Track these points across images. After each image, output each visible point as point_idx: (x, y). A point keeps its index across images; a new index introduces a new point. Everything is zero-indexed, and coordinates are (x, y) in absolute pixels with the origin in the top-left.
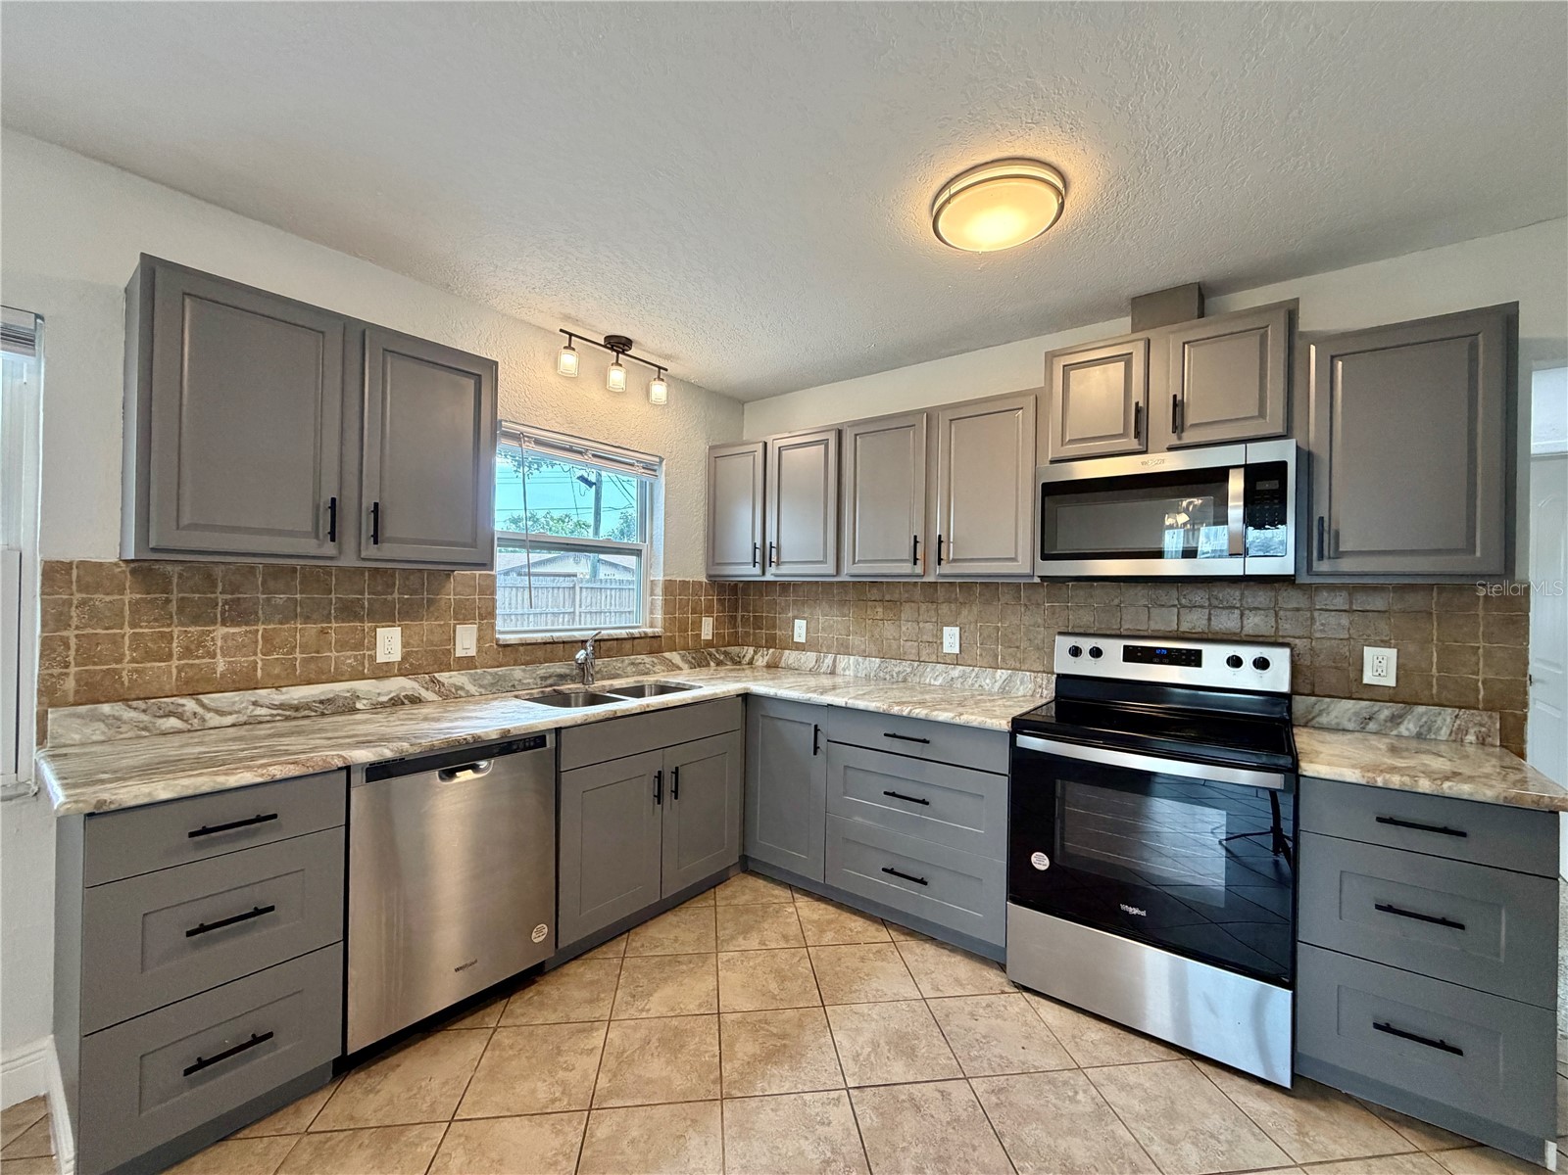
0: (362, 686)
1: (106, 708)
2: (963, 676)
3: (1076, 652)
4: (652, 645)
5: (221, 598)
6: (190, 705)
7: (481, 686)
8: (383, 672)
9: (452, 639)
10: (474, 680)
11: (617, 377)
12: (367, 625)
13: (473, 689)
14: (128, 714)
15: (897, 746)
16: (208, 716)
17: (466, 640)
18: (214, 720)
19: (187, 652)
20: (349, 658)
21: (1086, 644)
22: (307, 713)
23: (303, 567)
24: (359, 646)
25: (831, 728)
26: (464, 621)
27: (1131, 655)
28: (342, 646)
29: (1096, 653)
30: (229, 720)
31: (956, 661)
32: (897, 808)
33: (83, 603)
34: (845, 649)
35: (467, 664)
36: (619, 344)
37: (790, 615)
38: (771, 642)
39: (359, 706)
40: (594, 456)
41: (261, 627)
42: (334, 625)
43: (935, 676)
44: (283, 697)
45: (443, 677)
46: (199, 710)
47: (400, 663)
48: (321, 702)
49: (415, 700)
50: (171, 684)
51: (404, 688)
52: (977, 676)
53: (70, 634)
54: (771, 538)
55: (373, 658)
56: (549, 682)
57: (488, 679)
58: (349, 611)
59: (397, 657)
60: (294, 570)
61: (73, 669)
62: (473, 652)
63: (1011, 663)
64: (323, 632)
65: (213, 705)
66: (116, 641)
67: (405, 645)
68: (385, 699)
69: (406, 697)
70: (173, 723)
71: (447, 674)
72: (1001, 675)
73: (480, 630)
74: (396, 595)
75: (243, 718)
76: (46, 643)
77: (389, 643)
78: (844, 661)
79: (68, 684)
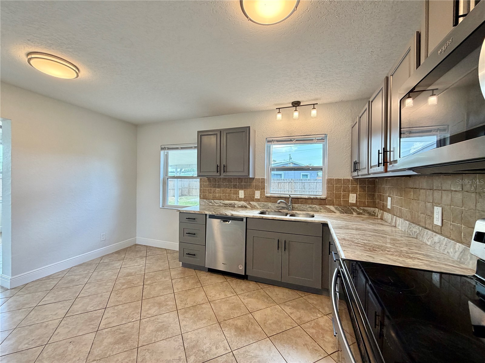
0: (236, 202)
1: (204, 200)
4: (322, 202)
5: (217, 183)
7: (260, 206)
8: (240, 200)
9: (254, 194)
10: (259, 204)
11: (296, 114)
12: (238, 190)
13: (258, 207)
14: (207, 202)
16: (215, 204)
17: (257, 195)
18: (216, 205)
19: (213, 193)
20: (235, 196)
22: (227, 206)
23: (228, 178)
24: (236, 194)
26: (257, 190)
28: (234, 194)
30: (217, 205)
31: (440, 231)
33: (203, 184)
35: (258, 200)
36: (296, 104)
37: (387, 195)
39: (236, 206)
40: (296, 140)
41: (222, 189)
42: (232, 189)
44: (224, 202)
45: (251, 203)
46: (214, 202)
47: (244, 198)
48: (230, 204)
49: (246, 207)
50: (211, 197)
51: (243, 204)
53: (202, 188)
55: (239, 196)
56: (279, 208)
57: (262, 205)
58: (235, 187)
59: (243, 197)
60: (226, 178)
61: (202, 194)
62: (259, 198)
64: (231, 190)
65: (215, 202)
66: (206, 190)
67: (245, 194)
68: (240, 206)
69: (244, 206)
70: (211, 204)
71: (252, 202)
73: (261, 192)
74: (243, 183)
75: (219, 205)
76: (200, 189)
77: (242, 194)
79: (202, 196)
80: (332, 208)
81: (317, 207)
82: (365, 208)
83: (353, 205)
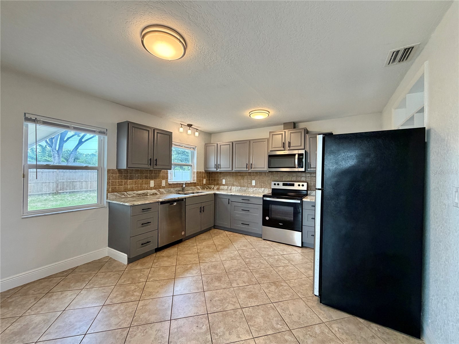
0: (148, 191)
1: (115, 193)
2: (256, 190)
3: (275, 184)
4: (194, 184)
5: (129, 175)
6: (125, 193)
7: (166, 192)
8: (151, 189)
9: (161, 183)
10: (165, 191)
11: (189, 132)
12: (149, 180)
13: (165, 192)
14: (118, 195)
15: (244, 201)
16: (128, 195)
17: (164, 183)
18: (129, 196)
19: (125, 185)
20: (146, 186)
21: (277, 183)
22: (141, 195)
23: (140, 170)
24: (147, 184)
25: (232, 199)
26: (163, 179)
27: (284, 185)
28: (145, 184)
29: (278, 184)
30: (130, 196)
31: (255, 187)
32: (244, 212)
33: (112, 176)
34: (233, 185)
35: (164, 187)
36: (190, 126)
37: (222, 178)
38: (218, 184)
39: (148, 195)
41: (134, 180)
42: (144, 180)
43: (251, 190)
44: (138, 193)
45: (160, 190)
46: (127, 194)
47: (154, 187)
48: (143, 194)
49: (156, 194)
50: (123, 189)
51: (154, 192)
52: (258, 190)
53: (110, 181)
54: (219, 163)
55: (150, 186)
56: (177, 191)
57: (167, 191)
58: (146, 178)
59: (153, 186)
60: (138, 170)
61: (111, 187)
62: (165, 185)
63: (265, 187)
64: (143, 181)
65: (128, 193)
66: (116, 182)
67: (154, 184)
68: (152, 193)
69: (155, 193)
70: (123, 196)
71: (161, 189)
72: (263, 189)
73: (166, 181)
74: (153, 175)
75: (132, 196)
76: (108, 182)
77: (152, 183)
78: (233, 187)
79: (110, 189)
80: (199, 187)
81: (194, 187)
82: (208, 186)
83: (205, 185)
